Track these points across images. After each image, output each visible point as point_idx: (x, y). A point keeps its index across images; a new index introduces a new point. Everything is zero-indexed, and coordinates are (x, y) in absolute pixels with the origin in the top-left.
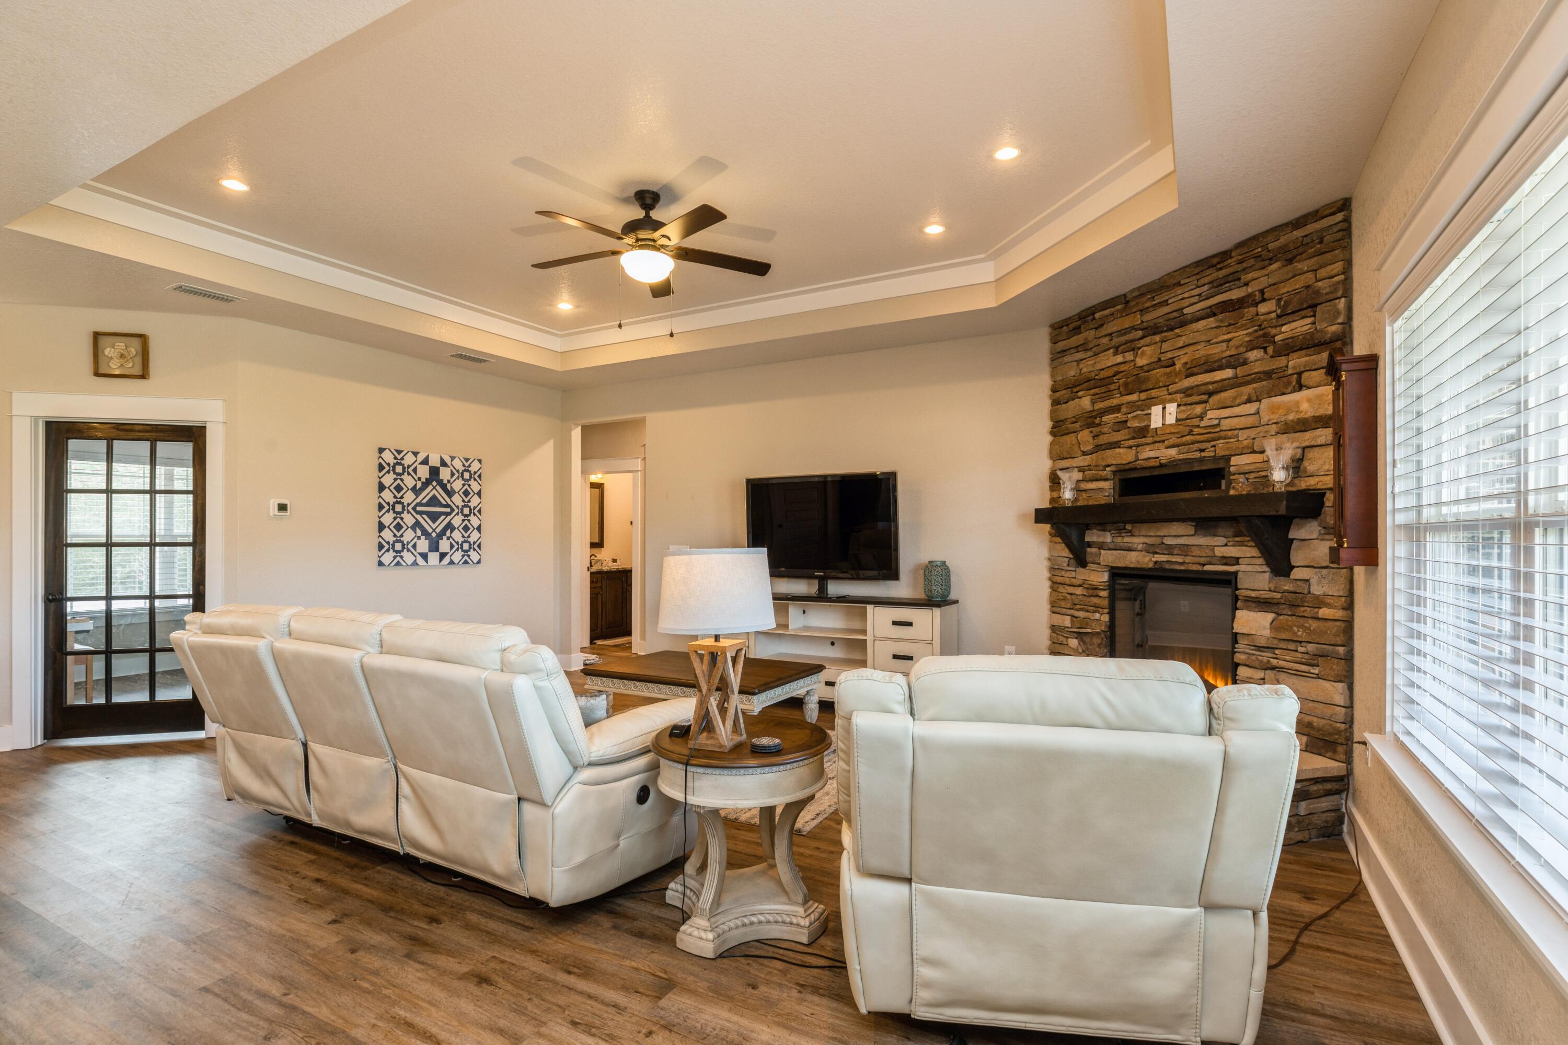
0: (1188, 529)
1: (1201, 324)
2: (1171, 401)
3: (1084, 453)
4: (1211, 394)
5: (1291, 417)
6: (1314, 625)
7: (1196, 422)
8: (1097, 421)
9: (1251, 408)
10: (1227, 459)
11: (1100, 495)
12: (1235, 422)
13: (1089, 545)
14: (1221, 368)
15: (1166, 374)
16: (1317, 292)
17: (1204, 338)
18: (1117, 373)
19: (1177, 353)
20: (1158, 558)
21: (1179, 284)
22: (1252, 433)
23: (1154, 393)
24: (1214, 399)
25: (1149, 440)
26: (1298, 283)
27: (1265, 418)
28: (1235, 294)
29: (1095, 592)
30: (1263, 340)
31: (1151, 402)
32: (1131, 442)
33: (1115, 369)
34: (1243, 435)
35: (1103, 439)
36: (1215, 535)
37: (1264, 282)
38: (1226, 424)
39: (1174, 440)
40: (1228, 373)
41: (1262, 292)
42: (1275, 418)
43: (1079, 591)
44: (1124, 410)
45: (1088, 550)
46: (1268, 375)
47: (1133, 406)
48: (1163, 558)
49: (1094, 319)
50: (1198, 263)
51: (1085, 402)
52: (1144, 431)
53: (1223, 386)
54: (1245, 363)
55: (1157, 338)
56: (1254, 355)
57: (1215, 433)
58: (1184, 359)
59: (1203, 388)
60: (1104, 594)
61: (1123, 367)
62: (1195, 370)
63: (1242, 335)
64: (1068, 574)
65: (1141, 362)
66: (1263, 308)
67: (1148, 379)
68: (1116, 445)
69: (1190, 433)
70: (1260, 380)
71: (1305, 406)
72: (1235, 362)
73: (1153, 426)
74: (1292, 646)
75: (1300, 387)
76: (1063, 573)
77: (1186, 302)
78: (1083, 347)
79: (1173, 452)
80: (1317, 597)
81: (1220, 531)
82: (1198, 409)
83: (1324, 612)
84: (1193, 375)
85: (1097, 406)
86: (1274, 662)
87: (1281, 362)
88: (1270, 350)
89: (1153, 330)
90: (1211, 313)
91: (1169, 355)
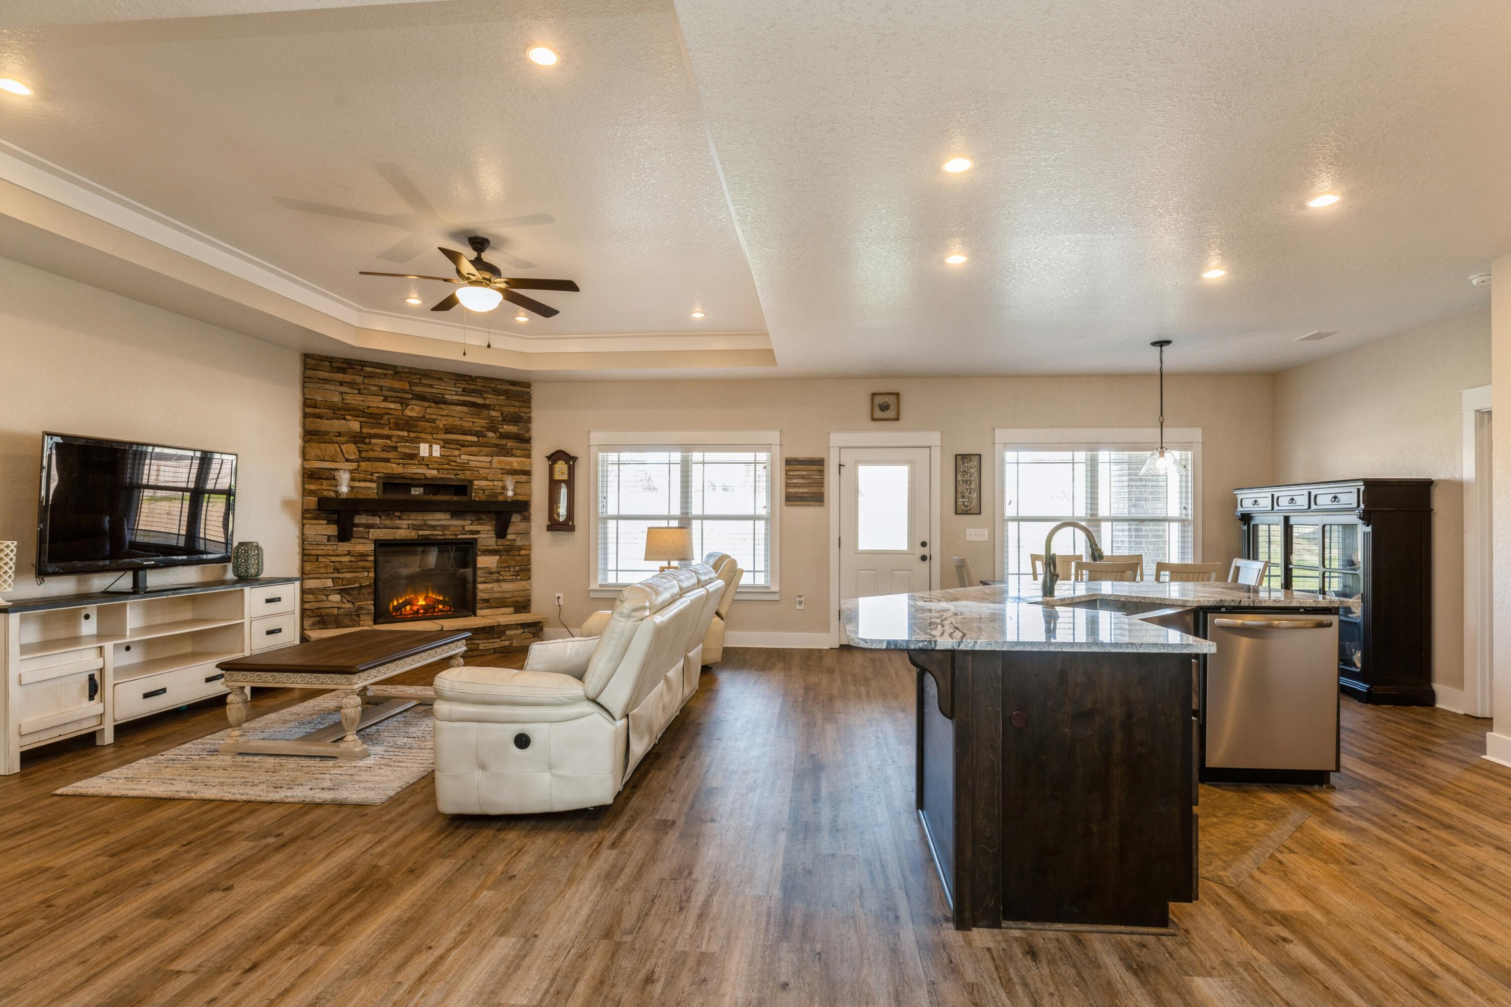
0: (448, 516)
1: (459, 408)
2: (436, 443)
3: (347, 460)
4: (462, 446)
5: (507, 467)
6: (518, 558)
7: (454, 459)
8: (367, 441)
9: (488, 459)
10: (471, 482)
11: (370, 491)
12: (478, 464)
13: (358, 526)
14: (471, 435)
15: (431, 427)
16: (521, 417)
17: (459, 416)
18: (388, 414)
19: (439, 417)
20: (421, 533)
21: (440, 379)
22: (487, 471)
23: (423, 435)
24: (463, 449)
25: (417, 462)
26: (512, 410)
27: (495, 465)
28: (480, 401)
29: (364, 558)
30: (493, 429)
31: (418, 440)
32: (401, 461)
33: (387, 411)
34: (481, 471)
35: (371, 454)
36: (465, 520)
37: (495, 402)
38: (472, 464)
39: (436, 466)
40: (475, 439)
41: (495, 405)
42: (500, 466)
43: (346, 559)
44: (394, 439)
45: (355, 529)
46: (496, 446)
47: (402, 439)
48: (427, 533)
49: (362, 370)
50: (457, 375)
51: (355, 425)
52: (413, 456)
53: (472, 444)
54: (485, 436)
55: (426, 404)
56: (490, 434)
57: (464, 467)
58: (445, 423)
59: (461, 443)
60: (372, 558)
61: (392, 412)
62: (454, 431)
63: (483, 422)
64: (328, 547)
65: (408, 413)
66: (493, 413)
67: (417, 426)
68: (387, 460)
69: (448, 464)
70: (493, 447)
71: (515, 464)
72: (478, 434)
73: (422, 454)
74: (507, 569)
75: (512, 455)
76: (323, 547)
77: (450, 392)
78: (352, 385)
79: (435, 472)
80: (519, 546)
81: (467, 517)
82: (456, 453)
83: (523, 552)
84: (452, 433)
85: (364, 431)
86: (501, 578)
87: (504, 442)
88: (498, 434)
89: (422, 398)
90: (464, 403)
91: (434, 417)
